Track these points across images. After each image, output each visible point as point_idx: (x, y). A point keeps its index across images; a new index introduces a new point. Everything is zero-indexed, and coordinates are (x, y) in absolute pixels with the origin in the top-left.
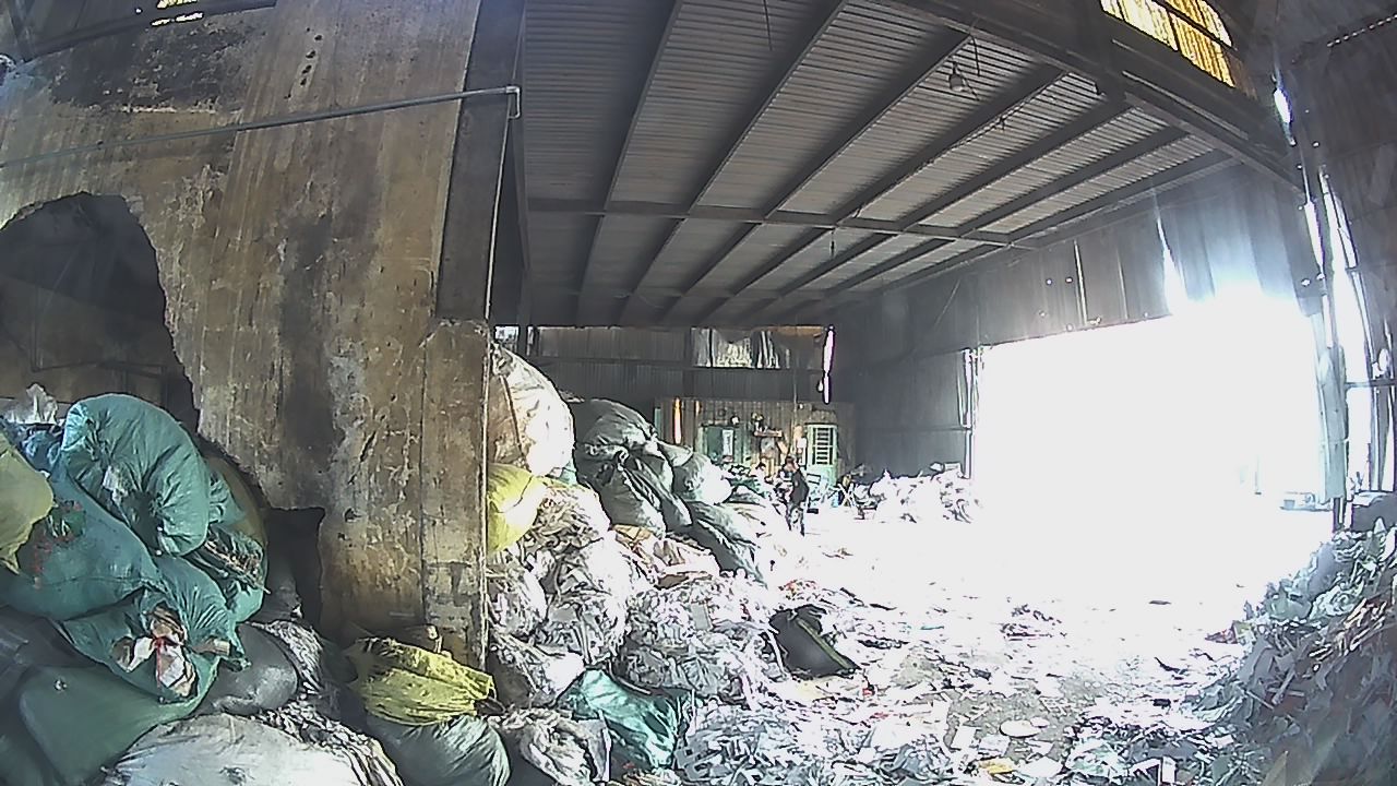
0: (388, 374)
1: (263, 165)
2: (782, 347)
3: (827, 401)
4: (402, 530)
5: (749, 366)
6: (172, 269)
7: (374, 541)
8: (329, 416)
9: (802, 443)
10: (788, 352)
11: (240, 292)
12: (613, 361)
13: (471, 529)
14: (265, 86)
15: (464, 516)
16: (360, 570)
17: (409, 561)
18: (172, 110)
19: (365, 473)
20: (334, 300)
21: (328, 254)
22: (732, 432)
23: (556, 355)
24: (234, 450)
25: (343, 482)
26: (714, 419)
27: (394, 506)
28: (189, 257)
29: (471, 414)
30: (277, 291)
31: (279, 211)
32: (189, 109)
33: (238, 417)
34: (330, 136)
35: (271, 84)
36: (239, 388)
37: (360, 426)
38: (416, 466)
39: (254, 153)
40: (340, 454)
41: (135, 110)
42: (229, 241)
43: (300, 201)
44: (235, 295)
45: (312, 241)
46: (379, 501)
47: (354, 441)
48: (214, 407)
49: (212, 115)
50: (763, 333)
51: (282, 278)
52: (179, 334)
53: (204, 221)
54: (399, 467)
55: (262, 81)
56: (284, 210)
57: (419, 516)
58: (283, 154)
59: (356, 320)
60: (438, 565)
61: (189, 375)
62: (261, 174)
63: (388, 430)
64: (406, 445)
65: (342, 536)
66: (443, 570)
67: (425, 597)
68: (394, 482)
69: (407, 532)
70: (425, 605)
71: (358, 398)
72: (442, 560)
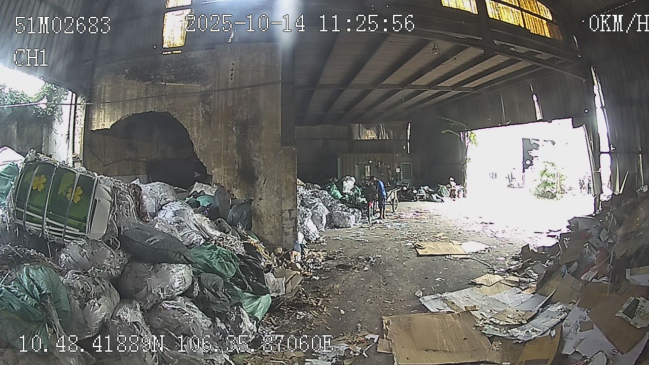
0: (270, 161)
1: (224, 105)
2: (389, 130)
3: (409, 152)
4: (275, 202)
5: (376, 139)
6: (195, 134)
7: (268, 205)
8: (254, 173)
11: (223, 143)
12: (319, 139)
13: (294, 200)
14: (219, 79)
15: (292, 197)
16: (264, 213)
17: (277, 211)
18: (182, 84)
19: (264, 189)
20: (253, 143)
21: (249, 130)
22: (369, 167)
24: (225, 184)
25: (259, 189)
26: (362, 162)
27: (273, 196)
28: (200, 131)
29: (293, 170)
30: (235, 141)
31: (232, 118)
32: (189, 85)
33: (226, 176)
34: (244, 96)
35: (220, 79)
36: (225, 168)
37: (263, 176)
38: (279, 184)
39: (220, 101)
40: (257, 183)
41: (167, 84)
42: (216, 127)
43: (238, 115)
44: (221, 143)
45: (244, 127)
46: (269, 195)
47: (261, 179)
48: (218, 174)
49: (199, 87)
50: (381, 125)
51: (235, 138)
52: (200, 154)
53: (203, 119)
54: (274, 186)
55: (217, 78)
56: (233, 118)
57: (281, 198)
58: (230, 101)
59: (259, 147)
60: (286, 210)
61: (205, 165)
62: (223, 107)
63: (271, 176)
64: (276, 180)
65: (258, 205)
66: (287, 211)
67: (282, 219)
68: (273, 190)
69: (277, 203)
70: (282, 221)
71: (262, 168)
72: (286, 209)
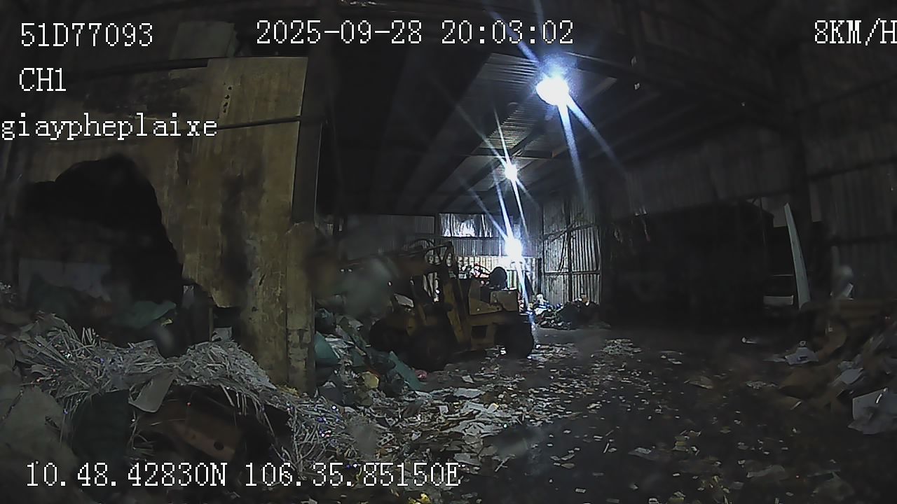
4: (278, 316)
5: (474, 236)
7: (265, 320)
8: (246, 265)
16: (259, 333)
17: (280, 329)
19: (261, 290)
24: (200, 280)
25: (252, 293)
27: (274, 305)
28: (173, 193)
30: (219, 210)
33: (202, 267)
36: (202, 254)
37: (259, 270)
38: (284, 287)
40: (251, 281)
42: (194, 187)
43: (228, 169)
44: (199, 212)
45: (235, 188)
46: (267, 303)
47: (256, 277)
48: (191, 263)
50: (483, 216)
54: (276, 289)
56: (220, 172)
57: (286, 310)
59: (256, 223)
60: (294, 331)
62: (208, 155)
63: (271, 271)
64: (280, 278)
65: (250, 319)
66: (295, 333)
67: (287, 345)
68: (274, 294)
69: (280, 316)
70: (288, 349)
71: (258, 257)
72: (295, 328)
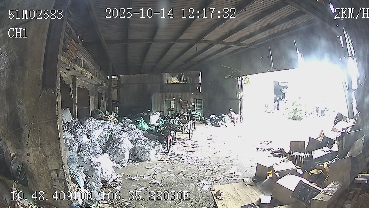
2: (187, 77)
3: (200, 92)
5: (178, 83)
9: (193, 104)
10: (189, 79)
12: (140, 84)
22: (173, 102)
23: (125, 83)
26: (168, 98)
50: (182, 73)
